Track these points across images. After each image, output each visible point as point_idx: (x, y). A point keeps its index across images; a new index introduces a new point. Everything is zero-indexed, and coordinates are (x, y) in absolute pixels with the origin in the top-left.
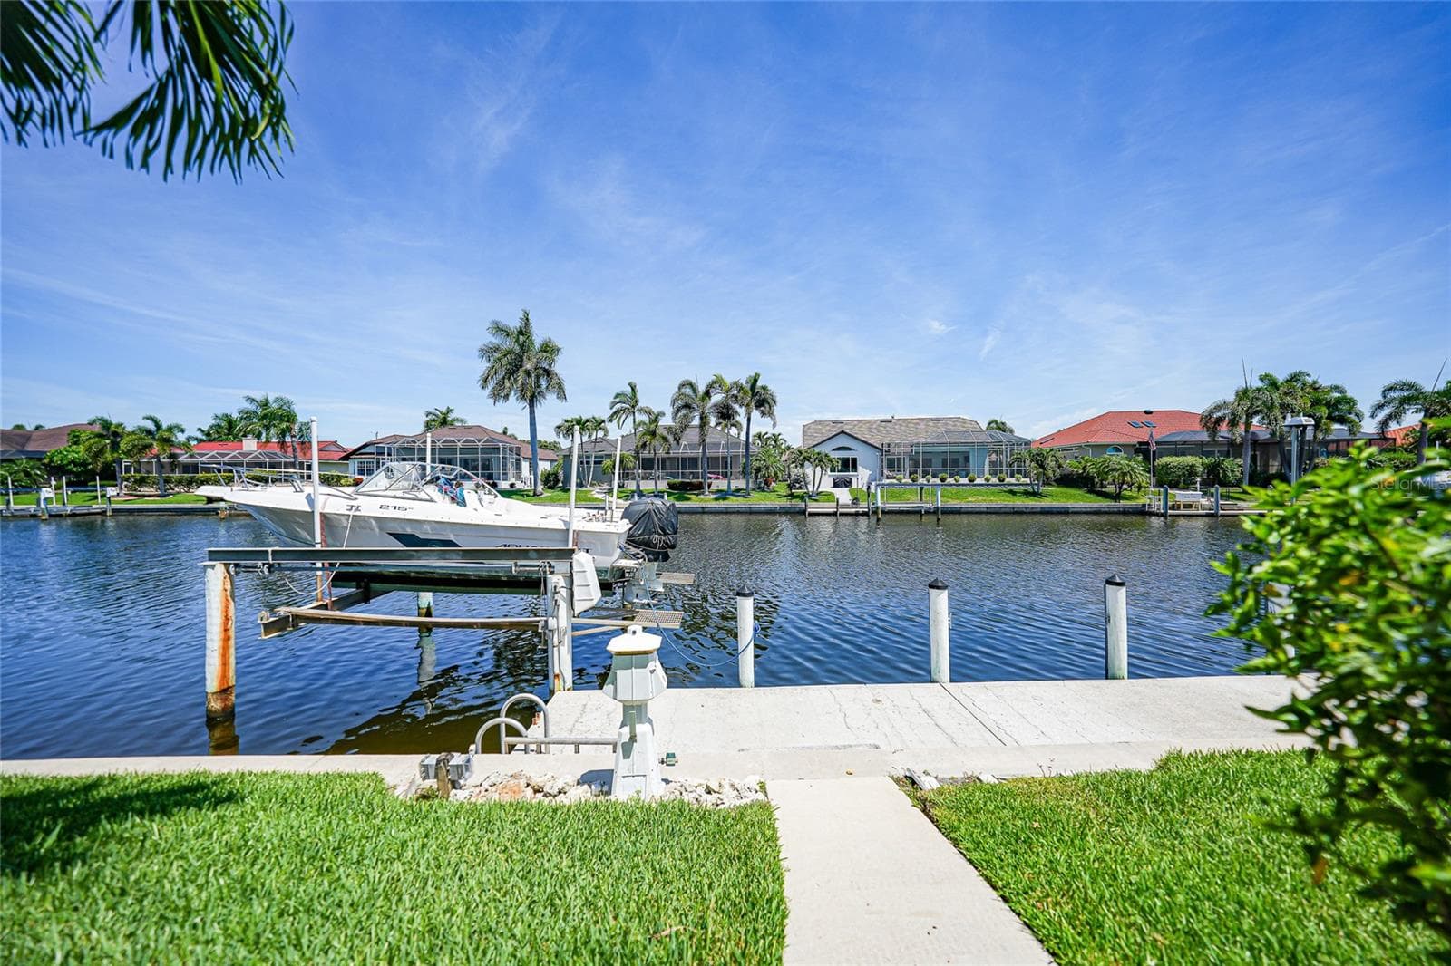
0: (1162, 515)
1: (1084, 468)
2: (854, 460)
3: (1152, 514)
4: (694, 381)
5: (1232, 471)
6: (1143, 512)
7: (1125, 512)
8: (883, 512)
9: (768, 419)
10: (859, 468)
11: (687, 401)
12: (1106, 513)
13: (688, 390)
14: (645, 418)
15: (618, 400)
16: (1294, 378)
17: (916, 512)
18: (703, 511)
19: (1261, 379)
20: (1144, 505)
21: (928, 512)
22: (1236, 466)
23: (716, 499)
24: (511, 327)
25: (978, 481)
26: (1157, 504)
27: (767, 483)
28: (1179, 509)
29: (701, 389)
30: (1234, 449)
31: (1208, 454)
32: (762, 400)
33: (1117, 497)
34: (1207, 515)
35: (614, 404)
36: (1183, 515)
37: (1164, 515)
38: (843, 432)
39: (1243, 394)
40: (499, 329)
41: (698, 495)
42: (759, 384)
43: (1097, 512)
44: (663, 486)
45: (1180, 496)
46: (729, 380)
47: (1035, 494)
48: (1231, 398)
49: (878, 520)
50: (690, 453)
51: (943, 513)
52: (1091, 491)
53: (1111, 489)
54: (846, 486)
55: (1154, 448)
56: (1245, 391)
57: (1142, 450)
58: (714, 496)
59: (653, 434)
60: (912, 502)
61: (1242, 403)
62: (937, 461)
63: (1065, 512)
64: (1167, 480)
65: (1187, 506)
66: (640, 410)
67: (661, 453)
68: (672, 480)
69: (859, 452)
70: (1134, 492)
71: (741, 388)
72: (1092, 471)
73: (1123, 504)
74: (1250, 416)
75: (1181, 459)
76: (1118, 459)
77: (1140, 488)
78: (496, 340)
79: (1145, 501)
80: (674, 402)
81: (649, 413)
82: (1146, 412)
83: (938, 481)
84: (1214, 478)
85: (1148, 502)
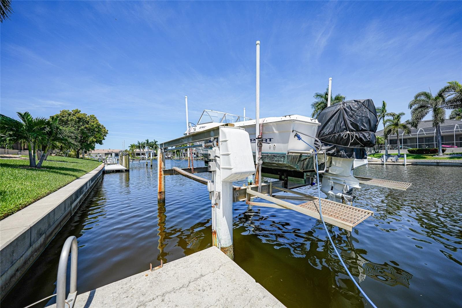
4: (428, 92)
11: (423, 103)
13: (423, 98)
14: (391, 118)
18: (438, 164)
23: (451, 158)
24: (323, 94)
40: (318, 95)
41: (432, 156)
44: (404, 152)
50: (425, 134)
58: (448, 156)
59: (397, 125)
66: (387, 115)
68: (411, 149)
78: (317, 100)
80: (412, 106)
81: (393, 115)
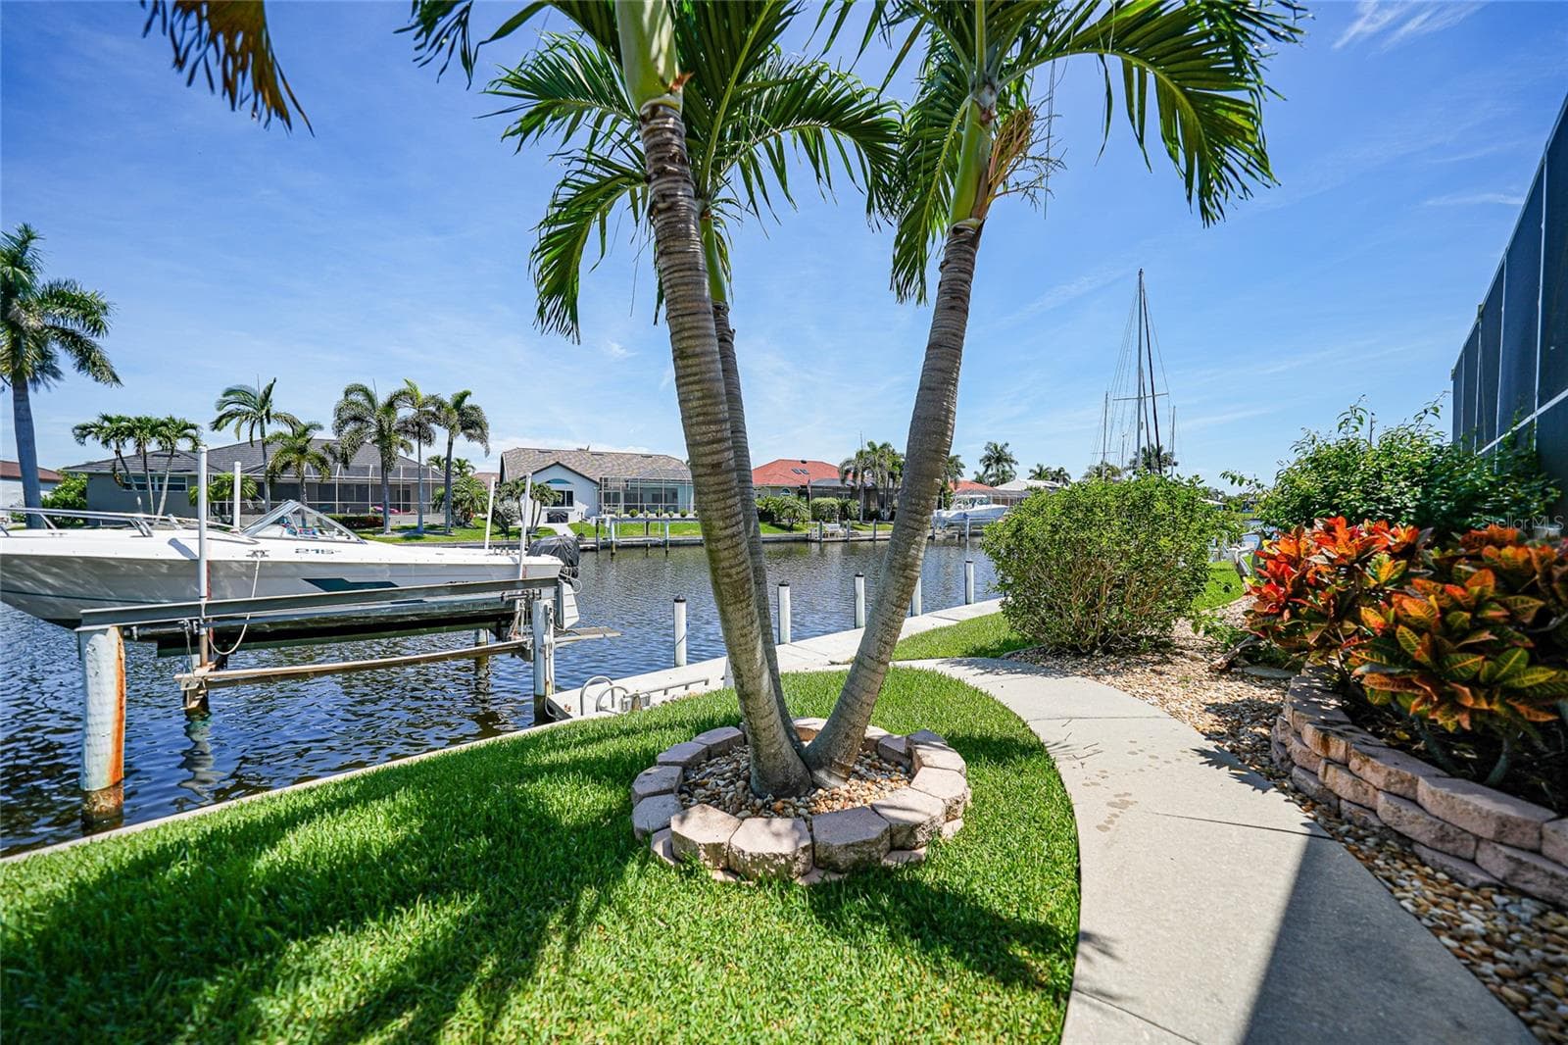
1: (766, 506)
2: (570, 494)
3: (812, 541)
4: (371, 388)
5: (854, 509)
6: (806, 540)
7: (795, 541)
8: (617, 547)
9: (476, 444)
10: (576, 502)
11: (358, 410)
12: (784, 541)
13: (360, 398)
14: (287, 430)
15: (232, 398)
16: (884, 446)
17: (643, 546)
19: (869, 445)
20: (807, 535)
21: (656, 546)
22: (856, 506)
25: (689, 516)
26: (815, 535)
27: (467, 518)
28: (827, 537)
29: (382, 399)
30: (854, 493)
31: (840, 496)
32: (470, 423)
33: (790, 529)
34: (843, 541)
35: (221, 405)
36: (830, 541)
37: (819, 542)
38: (558, 463)
39: (860, 454)
41: (373, 533)
42: (468, 402)
43: (778, 541)
45: (829, 527)
46: (423, 393)
48: (854, 457)
49: (612, 554)
51: (671, 545)
52: (773, 525)
53: (785, 522)
54: (562, 521)
55: (810, 490)
56: (861, 453)
57: (802, 492)
59: (302, 451)
60: (637, 536)
61: (859, 460)
62: (648, 496)
64: (819, 515)
65: (832, 535)
66: (275, 416)
67: (313, 477)
69: (576, 486)
70: (801, 525)
71: (440, 405)
72: (772, 507)
73: (794, 534)
74: (864, 470)
75: (827, 499)
76: (791, 499)
77: (804, 522)
79: (808, 532)
80: (339, 411)
81: (292, 422)
82: (802, 462)
83: (654, 516)
84: (845, 514)
85: (810, 532)
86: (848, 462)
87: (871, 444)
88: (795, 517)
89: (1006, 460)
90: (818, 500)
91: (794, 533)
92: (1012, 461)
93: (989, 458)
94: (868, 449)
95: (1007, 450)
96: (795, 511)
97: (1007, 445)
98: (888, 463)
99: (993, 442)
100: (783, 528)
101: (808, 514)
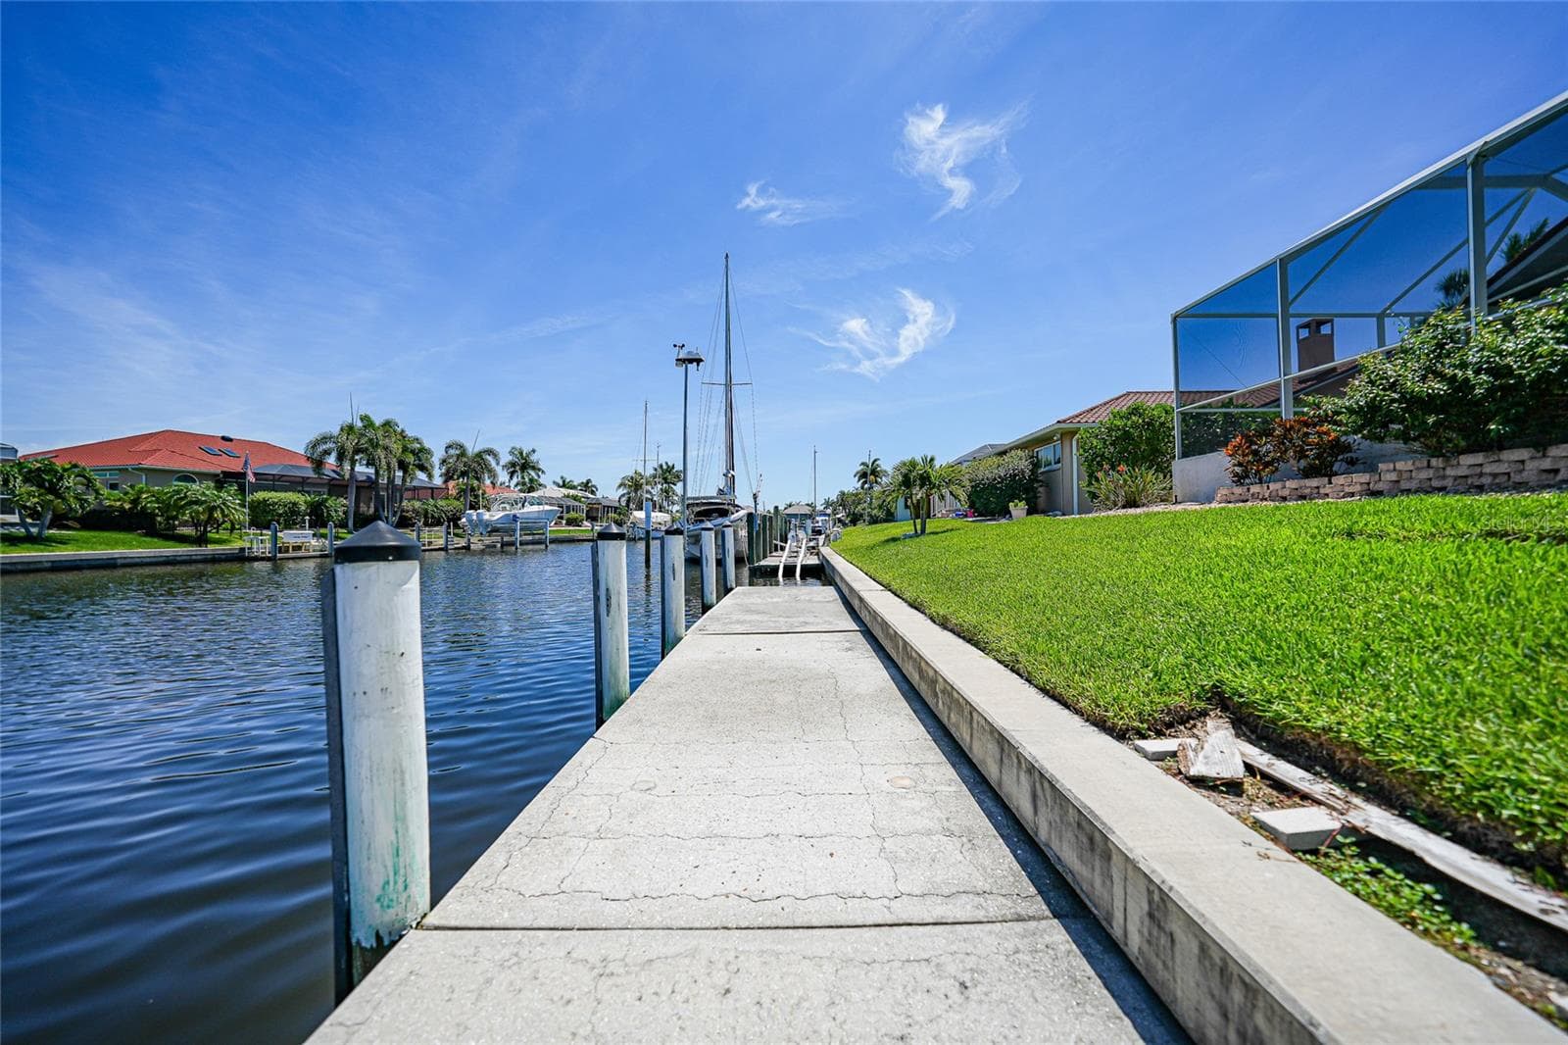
0: (268, 559)
1: (135, 502)
3: (255, 559)
5: (336, 511)
6: (242, 558)
7: (215, 559)
16: (387, 424)
19: (361, 418)
20: (242, 550)
22: (339, 506)
26: (262, 548)
28: (287, 551)
30: (337, 487)
31: (310, 491)
33: (202, 540)
34: (319, 557)
36: (293, 558)
37: (271, 559)
39: (348, 430)
45: (288, 537)
47: (30, 540)
48: (336, 431)
52: (150, 534)
53: (186, 529)
55: (251, 478)
56: (350, 428)
57: (222, 480)
61: (350, 437)
63: (110, 564)
64: (261, 516)
65: (297, 548)
70: (223, 535)
72: (153, 506)
73: (210, 549)
74: (355, 454)
75: (280, 495)
76: (200, 490)
77: (232, 528)
79: (243, 544)
82: (224, 438)
84: (319, 517)
85: (248, 545)
86: (325, 439)
87: (365, 418)
88: (211, 520)
89: (534, 468)
90: (261, 495)
91: (210, 547)
92: (539, 470)
93: (513, 465)
94: (359, 424)
95: (534, 458)
96: (212, 509)
97: (534, 451)
98: (397, 448)
99: (518, 447)
100: (183, 539)
101: (242, 515)
